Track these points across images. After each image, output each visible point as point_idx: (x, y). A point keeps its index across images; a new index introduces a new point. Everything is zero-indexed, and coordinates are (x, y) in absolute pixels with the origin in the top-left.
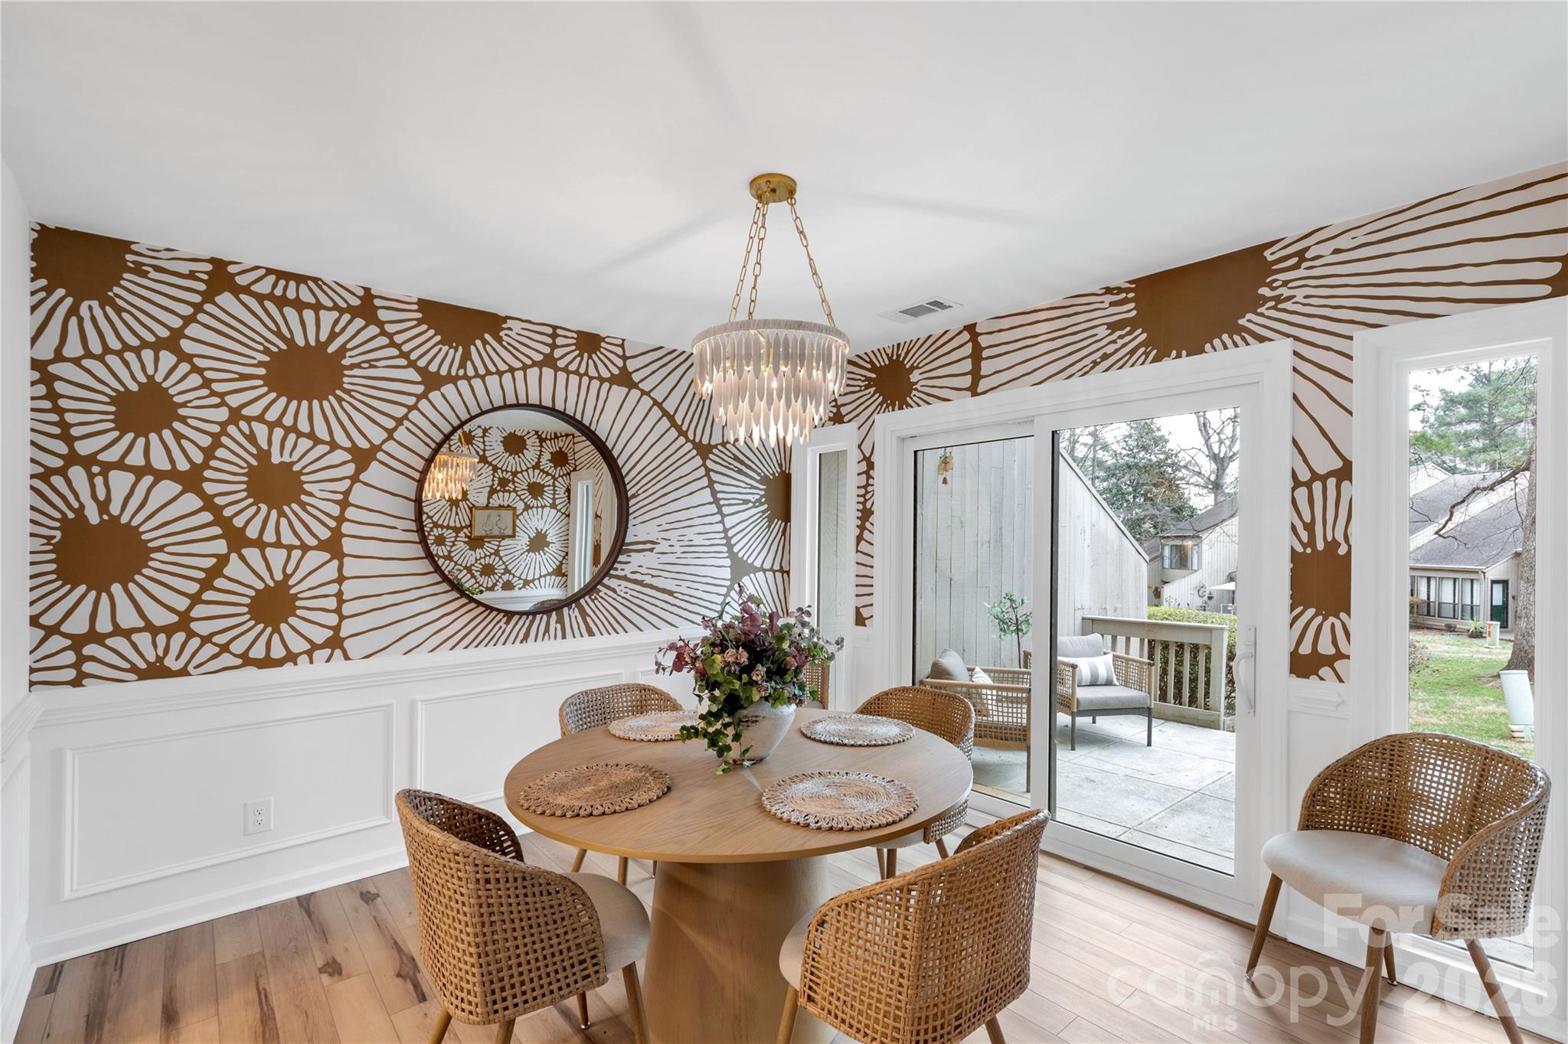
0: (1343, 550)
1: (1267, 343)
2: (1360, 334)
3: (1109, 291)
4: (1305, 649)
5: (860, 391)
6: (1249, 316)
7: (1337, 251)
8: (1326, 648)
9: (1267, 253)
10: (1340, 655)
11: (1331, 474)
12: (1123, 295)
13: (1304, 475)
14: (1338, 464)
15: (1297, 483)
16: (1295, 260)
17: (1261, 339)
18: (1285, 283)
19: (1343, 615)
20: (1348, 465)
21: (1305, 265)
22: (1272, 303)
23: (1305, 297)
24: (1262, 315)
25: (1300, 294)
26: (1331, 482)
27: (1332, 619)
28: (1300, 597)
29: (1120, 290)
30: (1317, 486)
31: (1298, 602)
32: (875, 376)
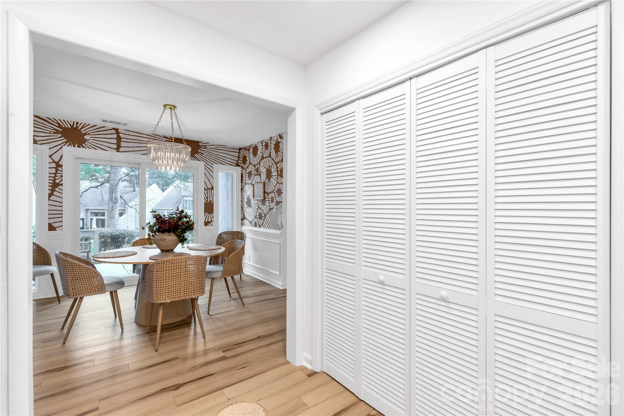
0: (212, 202)
1: (200, 161)
2: (215, 164)
3: (165, 137)
4: (206, 221)
5: (50, 133)
6: (196, 155)
7: (211, 148)
8: (210, 220)
9: (200, 143)
10: (212, 221)
11: (210, 188)
12: (169, 140)
13: (206, 188)
14: (211, 187)
15: (205, 190)
16: (204, 147)
17: (199, 160)
18: (203, 151)
19: (212, 214)
21: (206, 148)
22: (201, 154)
23: (206, 155)
24: (199, 155)
25: (205, 154)
26: (210, 190)
27: (211, 215)
28: (206, 211)
29: (168, 138)
30: (208, 190)
31: (205, 212)
32: (62, 130)
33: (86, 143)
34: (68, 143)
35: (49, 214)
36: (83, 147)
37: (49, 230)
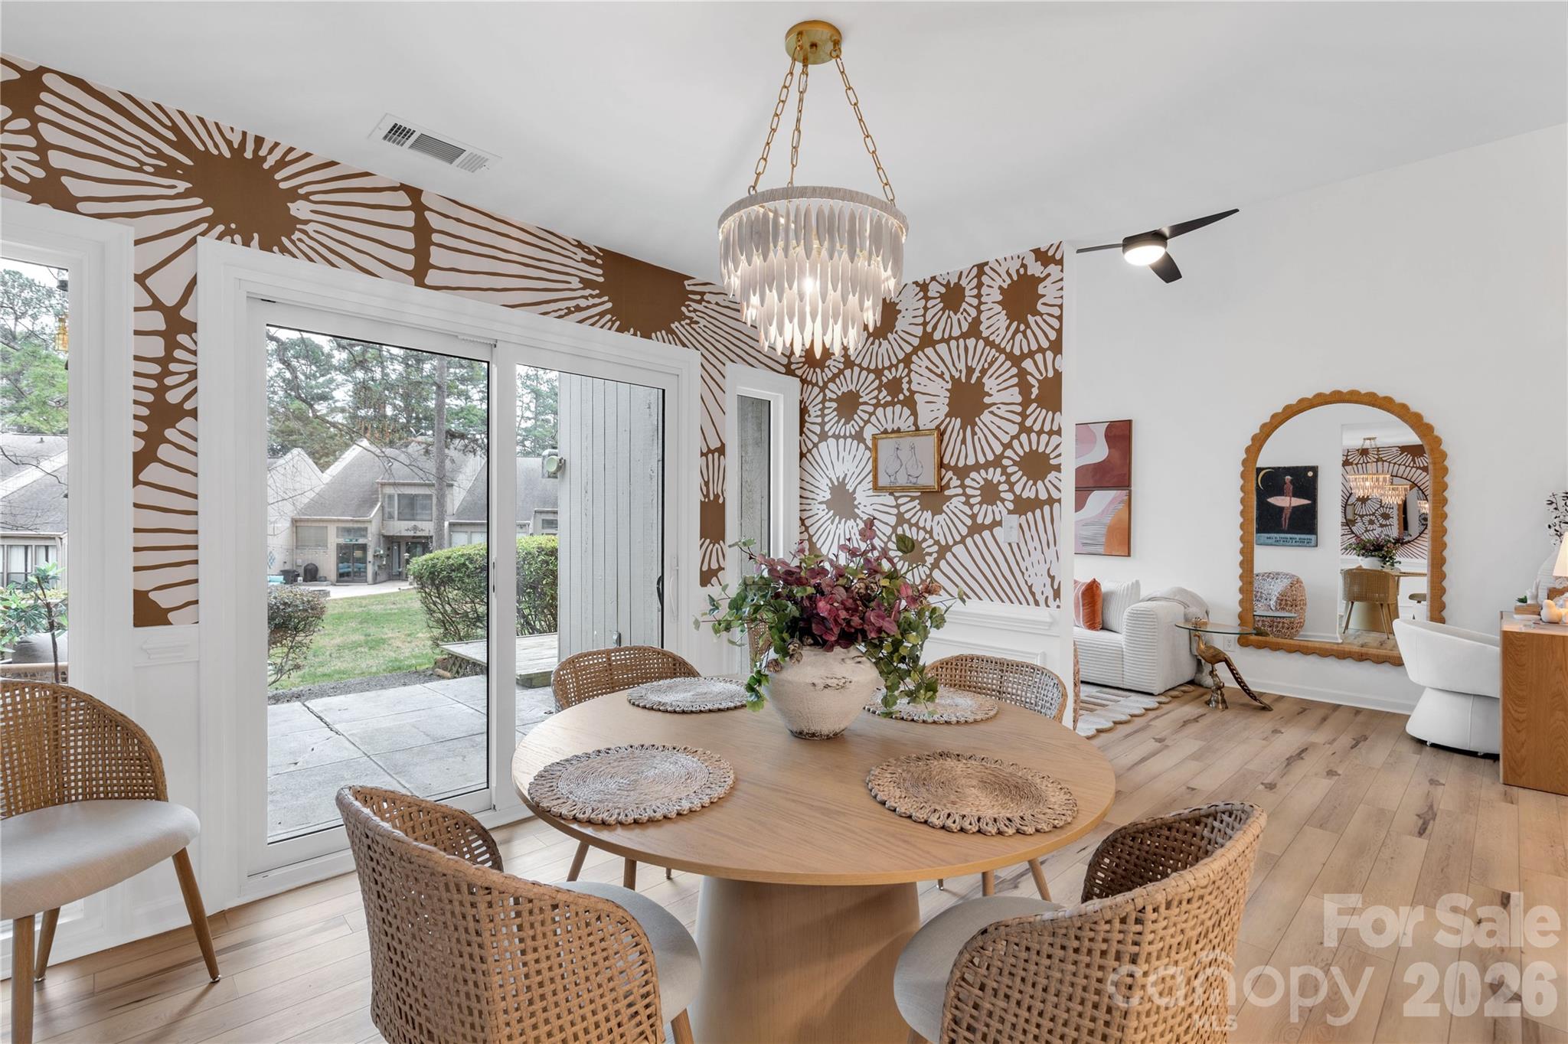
0: (721, 501)
1: (686, 349)
2: (728, 363)
3: (580, 245)
4: (705, 568)
5: (139, 170)
6: (677, 323)
7: (717, 304)
8: (714, 566)
9: (686, 283)
10: (721, 569)
11: (716, 450)
12: (592, 258)
13: (705, 450)
14: (719, 445)
15: (702, 454)
16: (698, 297)
17: (684, 345)
18: (695, 311)
19: (721, 542)
20: (723, 445)
21: (704, 303)
22: (688, 321)
23: (704, 326)
24: (682, 326)
25: (703, 322)
26: (716, 454)
27: (717, 545)
29: (590, 252)
30: (710, 456)
31: (703, 535)
32: (192, 164)
33: (297, 235)
34: (221, 228)
35: (136, 549)
36: (284, 250)
37: (136, 625)
